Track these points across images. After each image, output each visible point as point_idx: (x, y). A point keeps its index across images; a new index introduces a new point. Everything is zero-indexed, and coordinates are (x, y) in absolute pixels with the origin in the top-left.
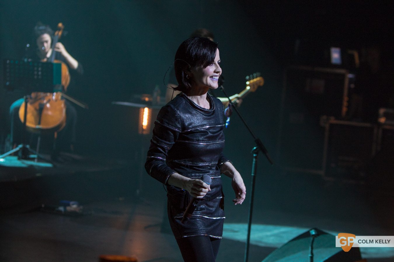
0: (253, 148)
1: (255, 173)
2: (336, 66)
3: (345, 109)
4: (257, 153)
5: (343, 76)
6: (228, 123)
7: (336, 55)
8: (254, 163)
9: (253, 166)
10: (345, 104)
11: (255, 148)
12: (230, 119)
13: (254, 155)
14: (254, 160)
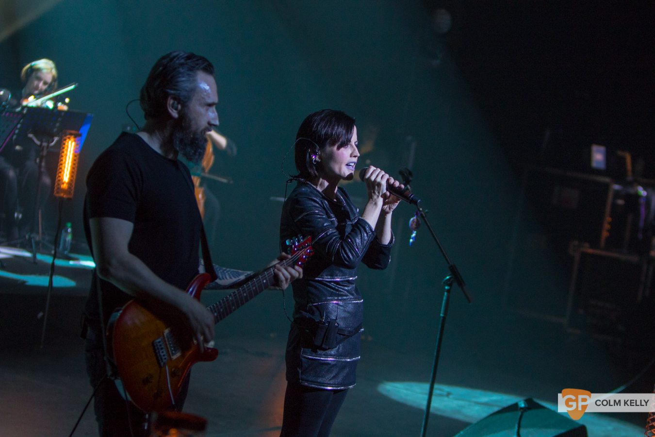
0: (446, 277)
1: (446, 313)
2: (598, 172)
3: (605, 234)
4: (450, 285)
5: (606, 187)
6: (413, 239)
7: (598, 157)
8: (445, 298)
9: (444, 302)
10: (607, 226)
11: (448, 277)
12: (417, 234)
13: (447, 288)
14: (446, 293)
